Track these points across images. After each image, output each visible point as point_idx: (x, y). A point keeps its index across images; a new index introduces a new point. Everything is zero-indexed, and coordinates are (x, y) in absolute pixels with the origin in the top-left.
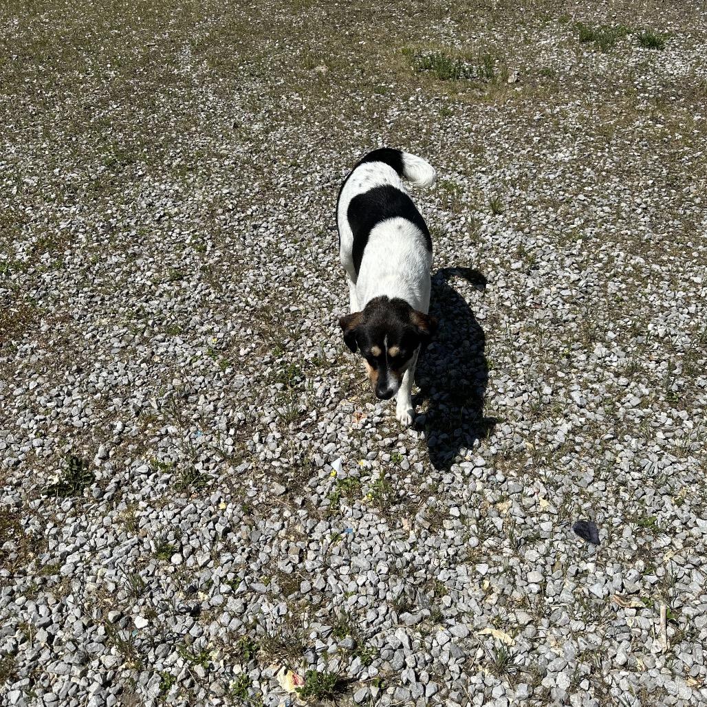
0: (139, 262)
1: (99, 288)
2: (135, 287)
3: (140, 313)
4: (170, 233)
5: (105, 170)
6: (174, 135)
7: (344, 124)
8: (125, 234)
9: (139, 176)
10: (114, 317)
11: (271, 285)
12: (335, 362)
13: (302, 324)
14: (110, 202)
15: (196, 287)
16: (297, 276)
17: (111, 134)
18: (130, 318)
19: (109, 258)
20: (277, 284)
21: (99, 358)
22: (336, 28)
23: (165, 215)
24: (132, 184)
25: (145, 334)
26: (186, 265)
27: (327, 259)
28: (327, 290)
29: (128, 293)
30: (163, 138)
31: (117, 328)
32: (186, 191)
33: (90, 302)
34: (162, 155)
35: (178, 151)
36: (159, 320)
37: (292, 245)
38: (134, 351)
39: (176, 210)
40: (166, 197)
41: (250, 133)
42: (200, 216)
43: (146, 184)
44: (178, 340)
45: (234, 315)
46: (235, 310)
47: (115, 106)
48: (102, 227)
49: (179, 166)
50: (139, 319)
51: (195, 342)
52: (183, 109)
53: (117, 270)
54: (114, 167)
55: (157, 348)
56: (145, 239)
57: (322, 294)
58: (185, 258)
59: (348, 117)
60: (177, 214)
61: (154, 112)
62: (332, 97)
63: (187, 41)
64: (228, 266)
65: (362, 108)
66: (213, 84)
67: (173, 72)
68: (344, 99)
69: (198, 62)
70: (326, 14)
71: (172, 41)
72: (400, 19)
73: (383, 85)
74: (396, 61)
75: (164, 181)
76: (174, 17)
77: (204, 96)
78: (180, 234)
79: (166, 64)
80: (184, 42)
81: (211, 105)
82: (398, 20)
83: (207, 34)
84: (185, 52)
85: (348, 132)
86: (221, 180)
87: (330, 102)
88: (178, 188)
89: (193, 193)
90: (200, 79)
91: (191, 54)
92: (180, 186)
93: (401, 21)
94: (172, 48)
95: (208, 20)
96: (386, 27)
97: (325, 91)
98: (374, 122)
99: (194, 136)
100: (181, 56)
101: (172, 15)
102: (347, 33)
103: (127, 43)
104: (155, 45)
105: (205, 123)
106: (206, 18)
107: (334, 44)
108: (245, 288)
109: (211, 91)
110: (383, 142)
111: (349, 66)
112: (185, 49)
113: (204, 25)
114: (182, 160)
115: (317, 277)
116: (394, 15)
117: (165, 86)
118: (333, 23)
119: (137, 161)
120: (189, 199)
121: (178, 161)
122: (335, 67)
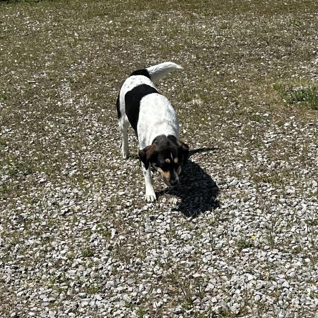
0: (53, 243)
1: (22, 262)
2: (52, 262)
3: (62, 279)
4: (77, 223)
5: (8, 179)
6: (67, 153)
7: (224, 144)
8: (37, 224)
9: (41, 183)
10: (38, 282)
11: (174, 259)
12: (239, 313)
13: (206, 287)
14: (18, 201)
15: (106, 260)
16: (196, 253)
17: (8, 151)
18: (53, 282)
19: (26, 241)
20: (178, 259)
21: (32, 309)
22: (206, 69)
23: (69, 211)
24: (36, 188)
25: (68, 293)
26: (94, 246)
27: (222, 242)
28: (225, 263)
29: (47, 265)
30: (57, 154)
31: (43, 289)
32: (85, 194)
33: (15, 272)
34: (58, 168)
35: (73, 164)
36: (79, 283)
37: (188, 231)
38: (61, 304)
39: (78, 207)
40: (68, 198)
42: (101, 212)
43: (49, 189)
44: (98, 296)
45: (144, 280)
46: (144, 277)
47: (7, 130)
48: (15, 219)
49: (75, 175)
50: (60, 283)
51: (112, 299)
52: (71, 133)
53: (35, 249)
54: (17, 176)
55: (81, 302)
56: (55, 228)
57: (220, 266)
58: (93, 241)
59: (227, 139)
60: (79, 210)
61: (44, 135)
62: (210, 124)
63: (65, 80)
64: (132, 247)
65: (240, 132)
66: (96, 114)
67: (57, 104)
68: (221, 125)
69: (78, 96)
70: (195, 58)
71: (51, 80)
72: (268, 61)
73: (257, 114)
74: (268, 95)
75: (64, 187)
76: (49, 60)
77: (89, 123)
78: (85, 224)
79: (49, 98)
80: (62, 80)
81: (97, 130)
82: (267, 62)
83: (84, 74)
84: (64, 88)
85: (228, 150)
86: (115, 185)
87: (208, 127)
88: (77, 191)
89: (92, 195)
90: (83, 110)
91: (71, 90)
92: (79, 190)
93: (270, 62)
94: (52, 85)
95: (82, 62)
96: (255, 67)
97: (203, 119)
98: (253, 142)
99: (86, 153)
100: (62, 92)
101: (46, 58)
102: (218, 73)
103: (9, 81)
104: (35, 83)
105: (94, 143)
106: (80, 61)
107: (207, 81)
108: (150, 262)
109: (95, 119)
110: (263, 157)
111: (224, 99)
112: (65, 86)
113: (79, 67)
114: (78, 171)
115: (215, 254)
116: (262, 57)
117: (51, 115)
118: (204, 65)
119: (37, 172)
120: (89, 200)
121: (73, 171)
122: (210, 100)
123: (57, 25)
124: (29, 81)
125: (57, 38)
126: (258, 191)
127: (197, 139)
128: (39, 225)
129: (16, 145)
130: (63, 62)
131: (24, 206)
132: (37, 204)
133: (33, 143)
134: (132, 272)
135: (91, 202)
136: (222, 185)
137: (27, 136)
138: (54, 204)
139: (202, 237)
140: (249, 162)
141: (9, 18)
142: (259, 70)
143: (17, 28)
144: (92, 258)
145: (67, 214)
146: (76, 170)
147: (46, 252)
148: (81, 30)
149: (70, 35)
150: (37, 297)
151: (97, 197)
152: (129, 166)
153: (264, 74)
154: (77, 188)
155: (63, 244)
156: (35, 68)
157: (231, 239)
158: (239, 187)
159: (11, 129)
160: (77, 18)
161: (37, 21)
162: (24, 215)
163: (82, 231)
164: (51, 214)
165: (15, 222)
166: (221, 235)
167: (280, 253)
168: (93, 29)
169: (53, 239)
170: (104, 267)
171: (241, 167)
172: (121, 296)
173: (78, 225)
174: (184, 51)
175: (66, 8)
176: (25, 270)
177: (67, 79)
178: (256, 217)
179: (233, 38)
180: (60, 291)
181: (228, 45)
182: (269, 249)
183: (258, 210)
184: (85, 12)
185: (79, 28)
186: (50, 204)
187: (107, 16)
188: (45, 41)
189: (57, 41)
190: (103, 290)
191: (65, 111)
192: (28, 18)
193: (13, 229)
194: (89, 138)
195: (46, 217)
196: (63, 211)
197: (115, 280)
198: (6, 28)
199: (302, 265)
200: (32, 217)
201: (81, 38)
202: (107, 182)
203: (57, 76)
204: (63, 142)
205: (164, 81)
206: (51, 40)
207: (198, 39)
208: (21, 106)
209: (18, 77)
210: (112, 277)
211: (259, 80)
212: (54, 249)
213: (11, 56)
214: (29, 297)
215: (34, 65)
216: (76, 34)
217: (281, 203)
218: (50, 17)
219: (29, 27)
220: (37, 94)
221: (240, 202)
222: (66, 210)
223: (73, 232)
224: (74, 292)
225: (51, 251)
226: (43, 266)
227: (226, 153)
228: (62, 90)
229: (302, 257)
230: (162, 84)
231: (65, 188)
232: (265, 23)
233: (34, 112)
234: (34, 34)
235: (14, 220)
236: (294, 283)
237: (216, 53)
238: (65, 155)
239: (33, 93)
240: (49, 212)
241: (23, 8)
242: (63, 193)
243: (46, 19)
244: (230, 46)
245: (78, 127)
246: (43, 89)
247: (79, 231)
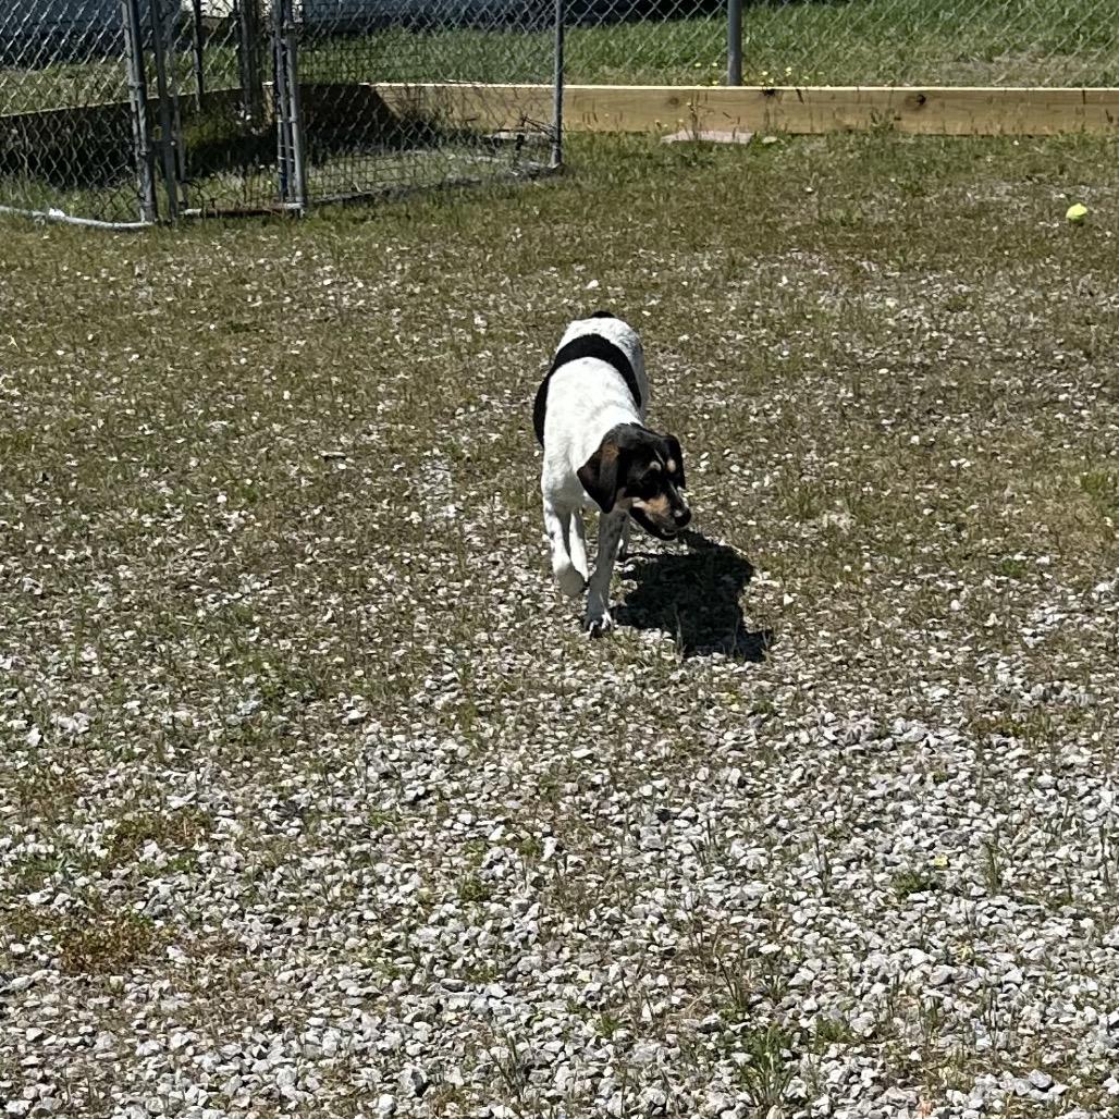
0: (380, 868)
1: (292, 908)
2: (375, 910)
3: (399, 948)
4: (448, 823)
5: (256, 710)
6: (430, 648)
7: (900, 635)
8: (337, 821)
9: (353, 722)
10: (334, 953)
11: (711, 913)
12: (873, 1036)
13: (792, 975)
14: (285, 766)
15: (524, 909)
16: (775, 900)
17: (258, 641)
18: (378, 954)
19: (304, 860)
20: (724, 913)
21: (316, 1012)
22: (879, 427)
23: (428, 794)
24: (336, 736)
25: (416, 980)
26: (493, 878)
27: (852, 878)
28: (854, 925)
29: (361, 919)
30: (401, 652)
31: (348, 969)
32: (477, 753)
33: (272, 931)
34: (404, 688)
35: (446, 678)
36: (444, 958)
37: (763, 850)
38: (395, 1003)
39: (456, 785)
40: (428, 762)
41: (636, 649)
42: (519, 798)
43: (373, 737)
44: (496, 989)
45: (623, 958)
46: (624, 952)
47: (257, 585)
48: (276, 808)
49: (448, 707)
50: (394, 958)
51: (533, 995)
52: (446, 598)
53: (329, 878)
54: (282, 705)
55: (447, 1000)
56: (386, 831)
57: (839, 930)
58: (490, 866)
59: (912, 621)
60: (456, 793)
61: (363, 602)
62: (868, 581)
63: (436, 451)
64: (599, 882)
65: (955, 605)
66: (524, 548)
67: (407, 519)
68: (902, 586)
69: (475, 497)
70: (850, 395)
71: (393, 451)
72: (1081, 408)
73: (1018, 557)
74: (1060, 506)
75: (417, 734)
76: (390, 395)
77: (501, 572)
78: (472, 825)
79: (385, 501)
80: (428, 453)
81: (524, 591)
82: (1076, 411)
83: (494, 437)
84: (433, 476)
85: (911, 652)
86: (565, 734)
87: (861, 590)
88: (455, 747)
89: (496, 757)
90: (486, 535)
91: (453, 480)
92: (460, 744)
93: (1084, 412)
94: (397, 467)
95: (493, 403)
96: (1037, 426)
97: (848, 568)
98: (990, 633)
99: (485, 651)
100: (425, 485)
101: (381, 388)
102: (915, 439)
103: (264, 450)
104: (344, 458)
105: (511, 625)
106: (485, 398)
107: (876, 464)
108: (646, 917)
109: (519, 562)
110: (1012, 673)
111: (921, 515)
112: (434, 468)
113: (480, 416)
114: (459, 696)
115: (829, 904)
116: (1062, 397)
117: (388, 548)
118: (873, 416)
119: (342, 695)
120: (487, 768)
121: (447, 697)
122: (878, 517)
123: (422, 292)
124: (324, 453)
125: (418, 330)
126: (979, 757)
127: (821, 621)
128: (343, 823)
129: (280, 624)
130: (434, 399)
131: (301, 778)
132: (339, 775)
133: (331, 620)
134: (593, 938)
135: (492, 774)
136: (876, 742)
137: (314, 603)
138: (385, 776)
139: (799, 864)
140: (968, 684)
141: (268, 268)
142: (1047, 436)
143: (293, 300)
144: (486, 904)
145: (423, 802)
146: (454, 694)
147: (359, 886)
148: (496, 307)
149: (458, 323)
150: (331, 987)
151: (510, 762)
152: (610, 685)
153: (1061, 445)
154: (455, 737)
155: (408, 870)
156: (345, 415)
157: (883, 870)
158: (928, 745)
159: (267, 583)
160: (485, 272)
161: (355, 279)
162: (301, 798)
163: (461, 841)
164: (377, 801)
165: (274, 816)
166: (853, 860)
167: (1014, 906)
168: (534, 307)
169: (380, 858)
170: (517, 925)
171: (944, 697)
172: (558, 989)
173: (451, 828)
174: (815, 376)
175: (453, 241)
176: (300, 926)
177: (443, 449)
178: (962, 821)
179: (981, 340)
180: (394, 974)
181: (959, 358)
182: (984, 895)
183: (972, 803)
184: (512, 254)
185: (491, 303)
186: (376, 775)
187: (581, 268)
188: (379, 339)
189: (416, 339)
190: (510, 973)
191: (431, 539)
192: (327, 268)
193: (268, 831)
194: (498, 611)
195: (364, 807)
196: (411, 795)
197: (544, 954)
198: (259, 297)
199: (1069, 935)
200: (323, 804)
201: (494, 331)
202: (543, 726)
203: (411, 441)
204: (421, 621)
205: (742, 460)
206: (397, 337)
207: (869, 340)
208: (300, 522)
209: (291, 442)
210: (537, 947)
211: (1041, 463)
212: (381, 881)
213: (274, 382)
214: (309, 985)
215: (342, 408)
216: (478, 320)
217: (1043, 790)
218: (399, 267)
219: (332, 298)
220: (349, 489)
221: (922, 782)
222: (421, 791)
223: (435, 843)
224: (431, 978)
225: (372, 885)
226: (349, 920)
227: (905, 661)
228: (426, 481)
229: (1072, 916)
230: (735, 468)
231: (421, 737)
232: (1091, 294)
233: (338, 539)
234: (346, 317)
235: (273, 809)
236: (1037, 973)
237: (918, 383)
238: (425, 653)
239: (337, 486)
240: (370, 795)
241: (314, 239)
242: (413, 750)
243: (387, 272)
244: (965, 363)
245: (468, 583)
246: (368, 475)
247: (455, 842)
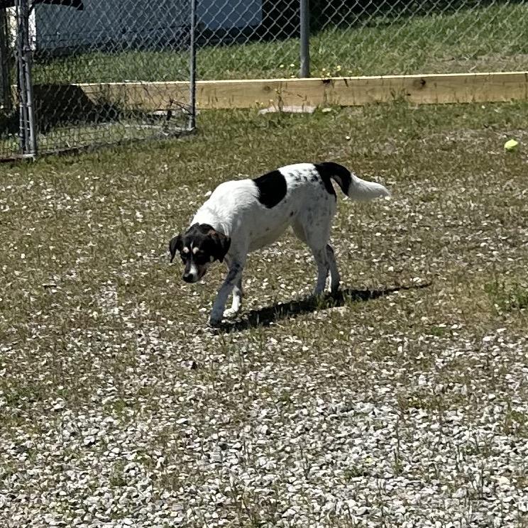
0: (69, 473)
1: (22, 491)
2: (66, 491)
3: (78, 506)
4: (106, 453)
5: (4, 406)
6: (101, 376)
7: (366, 364)
8: (46, 453)
9: (57, 411)
10: (44, 509)
11: (244, 488)
13: (283, 513)
14: (19, 431)
15: (144, 487)
17: (5, 375)
18: (66, 508)
19: (28, 471)
20: (251, 488)
22: (371, 263)
23: (96, 442)
24: (47, 417)
25: (86, 518)
26: (129, 476)
28: (320, 491)
29: (58, 495)
30: (84, 378)
31: (51, 515)
32: (123, 424)
33: (11, 501)
34: (86, 395)
35: (109, 389)
36: (101, 509)
37: (275, 461)
39: (111, 437)
40: (97, 428)
41: (217, 374)
42: (146, 442)
43: (68, 417)
44: (127, 521)
45: (195, 508)
47: (5, 349)
48: (14, 448)
49: (109, 403)
51: (146, 523)
52: (111, 352)
54: (18, 404)
55: (102, 526)
56: (73, 457)
58: (128, 471)
59: (375, 357)
60: (112, 441)
61: (64, 356)
62: (352, 339)
63: (109, 282)
64: (186, 477)
65: (400, 349)
66: (156, 328)
67: (91, 315)
68: (372, 341)
69: (131, 304)
70: (357, 247)
71: (84, 282)
72: (493, 250)
73: (441, 326)
74: (470, 300)
75: (91, 415)
76: (83, 255)
77: (143, 340)
78: (119, 454)
79: (78, 308)
80: (105, 283)
81: (155, 348)
82: (489, 252)
83: (144, 274)
84: (107, 294)
85: (372, 372)
86: (174, 414)
87: (348, 344)
88: (112, 420)
89: (134, 424)
90: (135, 322)
91: (119, 296)
92: (116, 419)
93: (494, 253)
94: (86, 290)
95: (144, 257)
96: (465, 260)
97: (342, 333)
98: (418, 362)
99: (132, 377)
100: (102, 299)
101: (79, 251)
103: (10, 284)
104: (55, 286)
105: (147, 364)
106: (139, 254)
107: (366, 282)
108: (210, 490)
109: (154, 335)
110: (427, 380)
111: (388, 306)
112: (108, 290)
113: (136, 264)
114: (116, 398)
115: (308, 483)
116: (483, 245)
117: (79, 330)
118: (368, 257)
119: (50, 399)
120: (129, 430)
121: (109, 398)
122: (363, 308)
123: (105, 200)
124: (44, 285)
125: (102, 221)
126: (401, 418)
127: (323, 358)
128: (50, 455)
129: (17, 367)
130: (109, 256)
131: (28, 435)
132: (48, 434)
133: (46, 364)
134: (181, 500)
135: (132, 433)
136: (346, 413)
137: (37, 357)
138: (73, 434)
139: (294, 467)
140: (401, 386)
141: (13, 190)
142: (470, 265)
143: (28, 208)
144: (124, 487)
145: (93, 446)
146: (113, 397)
147: (58, 481)
148: (149, 208)
149: (126, 216)
150: (42, 522)
151: (141, 426)
152: (200, 391)
153: (477, 270)
154: (113, 416)
155: (83, 474)
156: (57, 265)
157: (340, 468)
158: (374, 413)
159: (10, 348)
160: (144, 189)
161: (66, 195)
162: (28, 444)
163: (113, 461)
164: (68, 446)
165: (13, 452)
166: (324, 464)
167: (408, 481)
168: (172, 206)
169: (70, 468)
170: (140, 495)
171: (387, 392)
172: (160, 520)
173: (108, 455)
174: (337, 238)
175: (126, 173)
176: (26, 498)
177: (113, 281)
178: (386, 446)
179: (439, 216)
180: (75, 516)
181: (424, 227)
182: (392, 477)
183: (394, 439)
184: (162, 178)
185: (147, 205)
186: (69, 434)
187: (202, 185)
188: (78, 226)
189: (100, 225)
190: (135, 514)
191: (104, 325)
192: (49, 190)
193: (9, 459)
194: (140, 358)
195: (61, 448)
196: (86, 442)
197: (154, 507)
198: (7, 206)
199: (434, 493)
200: (40, 446)
201: (146, 220)
202: (161, 410)
203: (95, 277)
204: (97, 363)
205: (287, 282)
206: (89, 225)
207: (371, 218)
208: (30, 319)
209: (25, 280)
210: (150, 504)
211: (460, 277)
212: (69, 478)
213: (15, 250)
214: (30, 521)
215: (55, 262)
216: (138, 214)
217: (433, 432)
218: (92, 188)
219: (51, 205)
220: (58, 302)
221: (367, 430)
222: (93, 440)
223: (99, 462)
224: (94, 517)
225: (64, 481)
226: (52, 495)
227: (368, 376)
228: (103, 297)
229: (437, 485)
230: (283, 286)
231: (94, 416)
233: (50, 326)
234: (60, 215)
235: (12, 449)
236: (414, 509)
237: (397, 240)
238: (98, 378)
239: (51, 301)
240: (65, 443)
241: (41, 174)
242: (89, 422)
243: (85, 191)
244: (428, 229)
245: (123, 345)
246: (69, 295)
247: (110, 462)
